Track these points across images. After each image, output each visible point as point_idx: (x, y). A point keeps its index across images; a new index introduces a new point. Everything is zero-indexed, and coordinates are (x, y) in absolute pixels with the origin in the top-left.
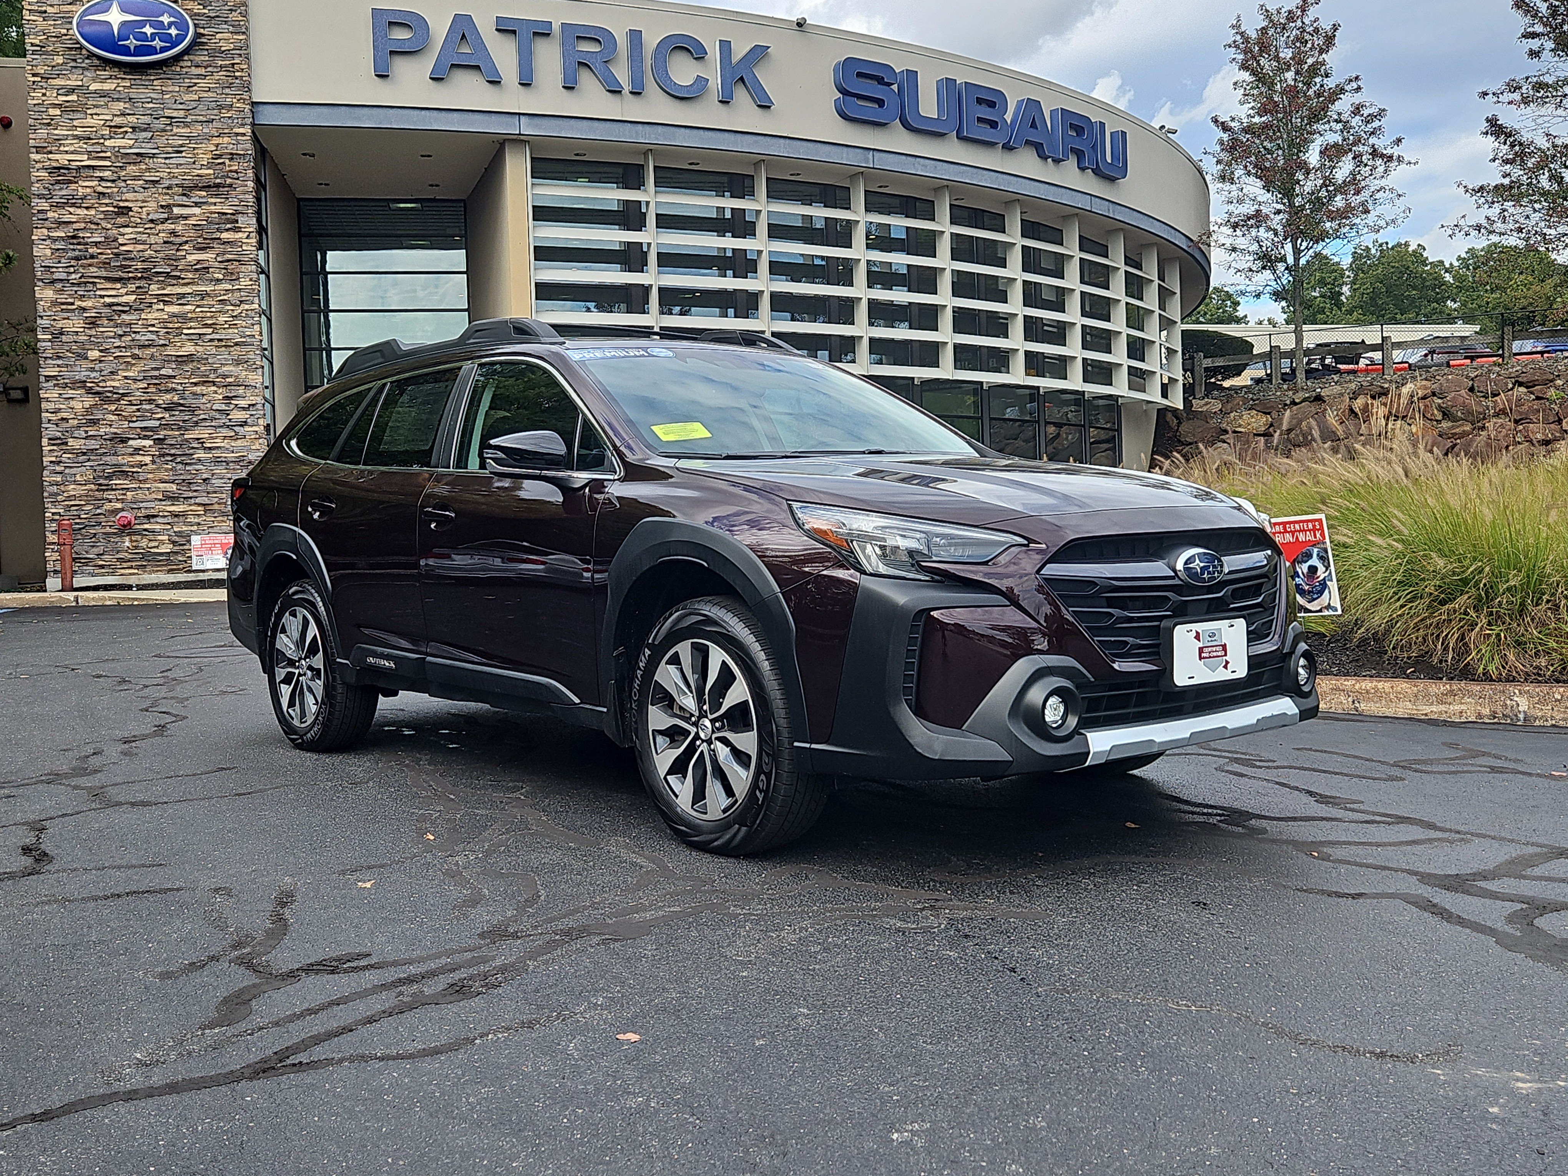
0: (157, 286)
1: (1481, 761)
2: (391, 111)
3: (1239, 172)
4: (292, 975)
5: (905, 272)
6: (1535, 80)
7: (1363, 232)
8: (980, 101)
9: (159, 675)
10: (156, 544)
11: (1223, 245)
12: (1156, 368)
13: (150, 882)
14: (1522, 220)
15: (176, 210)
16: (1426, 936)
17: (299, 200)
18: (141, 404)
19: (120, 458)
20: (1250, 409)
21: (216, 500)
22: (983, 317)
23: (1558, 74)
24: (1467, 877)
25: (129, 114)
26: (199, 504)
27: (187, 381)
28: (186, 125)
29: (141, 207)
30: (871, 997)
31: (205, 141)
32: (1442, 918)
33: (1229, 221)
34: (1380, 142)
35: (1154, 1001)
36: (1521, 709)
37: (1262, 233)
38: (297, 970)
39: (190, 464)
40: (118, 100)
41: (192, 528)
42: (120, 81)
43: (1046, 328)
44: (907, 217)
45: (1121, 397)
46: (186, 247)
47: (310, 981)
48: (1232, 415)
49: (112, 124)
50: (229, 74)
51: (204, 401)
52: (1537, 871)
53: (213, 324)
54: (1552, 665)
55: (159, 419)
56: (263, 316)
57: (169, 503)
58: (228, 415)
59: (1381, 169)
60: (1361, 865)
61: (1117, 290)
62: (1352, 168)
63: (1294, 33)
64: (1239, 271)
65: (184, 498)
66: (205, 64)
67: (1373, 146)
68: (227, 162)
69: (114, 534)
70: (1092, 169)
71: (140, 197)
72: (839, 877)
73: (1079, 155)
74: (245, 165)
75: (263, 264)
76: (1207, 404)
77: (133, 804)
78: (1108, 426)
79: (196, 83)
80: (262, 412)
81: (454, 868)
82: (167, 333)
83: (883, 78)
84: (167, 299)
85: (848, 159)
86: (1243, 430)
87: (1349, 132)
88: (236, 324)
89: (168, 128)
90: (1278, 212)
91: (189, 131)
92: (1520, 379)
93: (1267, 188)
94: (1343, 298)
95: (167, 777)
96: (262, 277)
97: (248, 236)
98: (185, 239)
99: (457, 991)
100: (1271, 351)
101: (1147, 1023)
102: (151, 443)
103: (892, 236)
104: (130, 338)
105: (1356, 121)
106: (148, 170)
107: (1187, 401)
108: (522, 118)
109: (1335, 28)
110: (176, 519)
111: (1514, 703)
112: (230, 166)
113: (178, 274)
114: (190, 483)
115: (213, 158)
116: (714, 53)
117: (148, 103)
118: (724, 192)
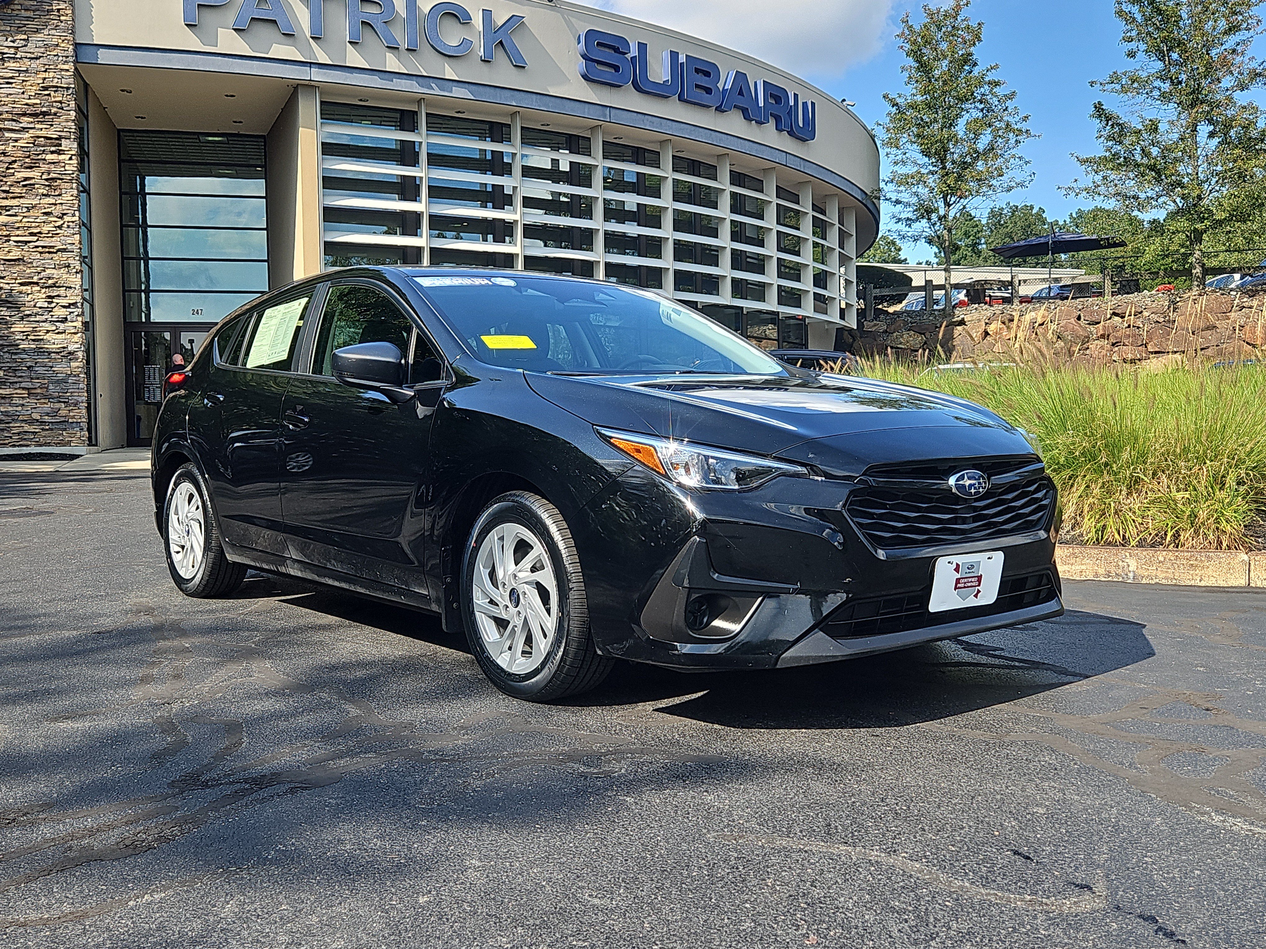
2: (198, 55)
3: (903, 139)
5: (635, 210)
6: (1132, 74)
7: (998, 192)
8: (697, 71)
11: (890, 199)
12: (836, 296)
14: (1120, 185)
15: (6, 134)
17: (119, 131)
20: (909, 330)
21: (39, 384)
22: (699, 248)
23: (1149, 71)
26: (24, 389)
27: (14, 281)
28: (16, 60)
31: (33, 75)
33: (894, 179)
34: (1014, 119)
36: (1131, 569)
37: (920, 189)
39: (16, 354)
41: (17, 409)
43: (748, 260)
44: (637, 164)
45: (808, 317)
46: (15, 166)
48: (895, 334)
50: (55, 18)
51: (29, 299)
53: (38, 233)
56: (83, 227)
58: (50, 311)
59: (1012, 141)
61: (806, 231)
62: (990, 139)
63: (949, 29)
65: (11, 383)
66: (33, 8)
67: (1007, 122)
68: (52, 94)
70: (788, 132)
72: (534, 721)
73: (778, 119)
74: (69, 96)
75: (84, 184)
76: (875, 325)
78: (797, 341)
79: (25, 25)
80: (81, 310)
81: (166, 715)
83: (618, 48)
85: (589, 114)
86: (903, 347)
87: (988, 110)
88: (58, 234)
90: (933, 173)
91: (18, 65)
92: (1116, 311)
93: (924, 154)
96: (83, 194)
97: (71, 158)
98: (14, 159)
99: (128, 846)
100: (926, 284)
103: (625, 180)
105: (993, 101)
107: (860, 324)
108: (313, 67)
109: (981, 26)
110: (3, 401)
111: (1125, 564)
112: (54, 97)
113: (8, 189)
114: (16, 370)
115: (40, 90)
116: (478, 21)
118: (486, 137)
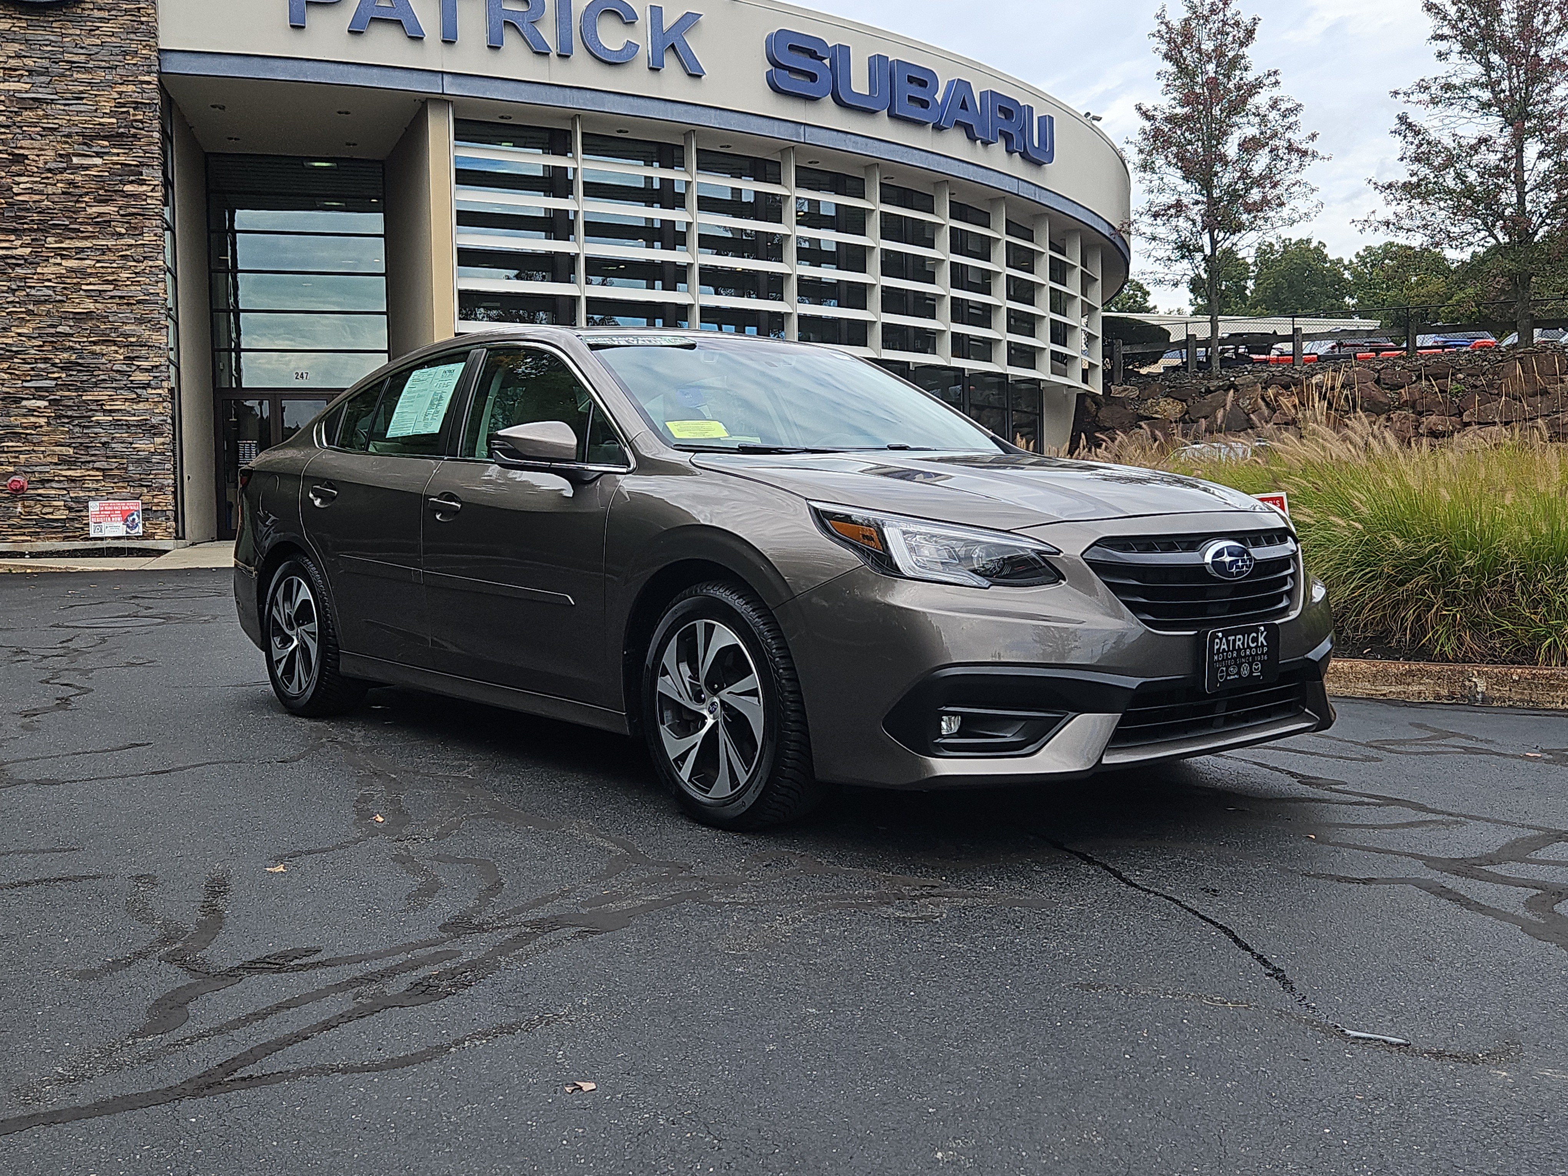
0: (54, 239)
1: (1453, 741)
2: (307, 64)
3: (1160, 161)
4: (233, 975)
5: (834, 249)
6: (1443, 81)
7: (1278, 225)
8: (911, 80)
9: (58, 645)
10: (51, 510)
11: (1144, 233)
12: (1077, 353)
13: (63, 868)
14: (1428, 218)
15: (75, 160)
16: (1450, 924)
17: (207, 155)
18: (36, 363)
19: (12, 419)
20: (1166, 397)
21: (116, 465)
22: (911, 297)
23: (1464, 76)
24: (1473, 861)
25: (25, 57)
26: (98, 469)
27: (85, 339)
28: (88, 70)
29: (38, 156)
30: (883, 994)
31: (109, 89)
32: (1462, 905)
33: (1150, 210)
34: (1297, 137)
35: (1187, 997)
36: (1479, 689)
37: (1182, 222)
38: (238, 968)
39: (88, 427)
40: (13, 41)
41: (90, 494)
42: (15, 21)
43: (971, 310)
44: (836, 193)
45: (1043, 380)
46: (86, 199)
47: (254, 980)
48: (1149, 401)
49: (5, 66)
50: (134, 18)
51: (104, 360)
52: (1541, 855)
53: (115, 280)
54: (1507, 647)
55: (55, 379)
56: (168, 273)
57: (66, 467)
58: (130, 376)
59: (1296, 163)
60: (1364, 849)
61: (1041, 276)
62: (1268, 161)
63: (1216, 25)
64: (1158, 260)
65: (82, 462)
66: (108, 7)
67: (1289, 140)
68: (131, 111)
69: (6, 498)
70: (1020, 153)
71: (37, 144)
72: (824, 862)
73: (1008, 138)
74: (151, 114)
75: (168, 220)
76: (1125, 390)
77: (37, 783)
78: (1029, 410)
79: (99, 27)
80: (166, 374)
81: (405, 853)
82: (64, 288)
83: (815, 52)
84: (64, 253)
85: (779, 133)
86: (1159, 417)
87: (1266, 126)
88: (139, 281)
89: (68, 73)
90: (1197, 203)
91: (90, 77)
92: (1424, 373)
93: (1186, 179)
94: (1248, 292)
95: (74, 754)
96: (168, 233)
97: (153, 189)
98: (85, 190)
99: (423, 992)
100: (1187, 340)
101: (1185, 1021)
102: (46, 403)
103: (822, 213)
104: (25, 293)
105: (1273, 115)
106: (46, 116)
107: (1107, 388)
108: (446, 77)
109: (1255, 21)
110: (73, 485)
111: (1473, 684)
112: (134, 115)
113: (77, 227)
114: (88, 447)
115: (115, 107)
116: (645, 19)
117: (46, 45)
118: (652, 162)
